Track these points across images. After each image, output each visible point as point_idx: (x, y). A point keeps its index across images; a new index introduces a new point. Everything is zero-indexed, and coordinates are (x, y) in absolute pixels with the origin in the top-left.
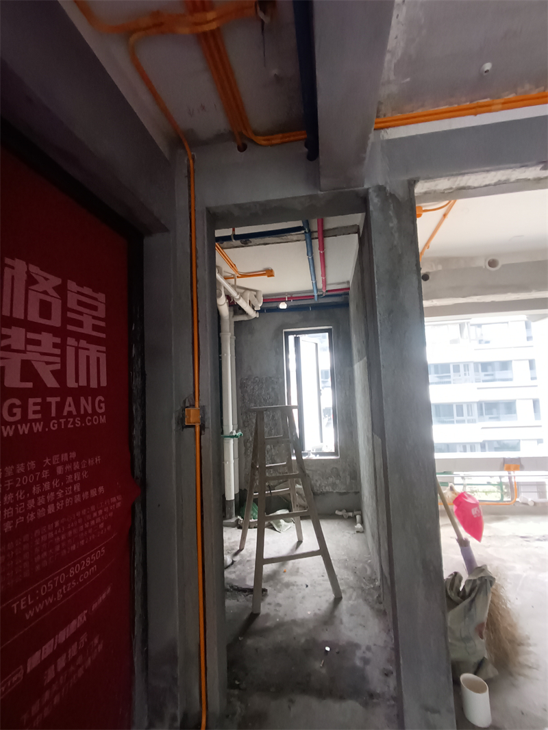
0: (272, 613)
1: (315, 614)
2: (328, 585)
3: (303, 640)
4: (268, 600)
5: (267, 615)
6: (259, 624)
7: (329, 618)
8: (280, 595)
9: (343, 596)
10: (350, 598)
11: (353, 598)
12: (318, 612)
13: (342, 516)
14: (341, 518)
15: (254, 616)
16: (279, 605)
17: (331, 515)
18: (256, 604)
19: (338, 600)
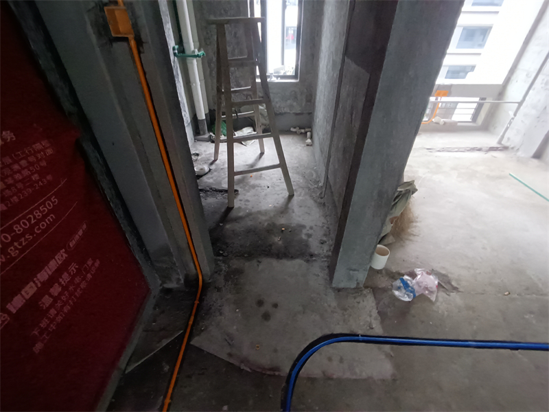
0: (243, 207)
1: (275, 207)
2: (284, 186)
3: (266, 224)
4: (240, 197)
5: (240, 208)
6: (233, 214)
7: (285, 209)
8: (249, 194)
9: (295, 193)
10: (300, 195)
11: (302, 194)
12: (276, 205)
13: (296, 132)
14: (295, 133)
15: (229, 209)
16: (248, 201)
17: (287, 132)
18: (231, 200)
19: (291, 197)
